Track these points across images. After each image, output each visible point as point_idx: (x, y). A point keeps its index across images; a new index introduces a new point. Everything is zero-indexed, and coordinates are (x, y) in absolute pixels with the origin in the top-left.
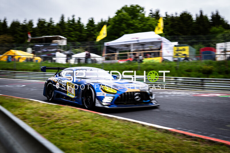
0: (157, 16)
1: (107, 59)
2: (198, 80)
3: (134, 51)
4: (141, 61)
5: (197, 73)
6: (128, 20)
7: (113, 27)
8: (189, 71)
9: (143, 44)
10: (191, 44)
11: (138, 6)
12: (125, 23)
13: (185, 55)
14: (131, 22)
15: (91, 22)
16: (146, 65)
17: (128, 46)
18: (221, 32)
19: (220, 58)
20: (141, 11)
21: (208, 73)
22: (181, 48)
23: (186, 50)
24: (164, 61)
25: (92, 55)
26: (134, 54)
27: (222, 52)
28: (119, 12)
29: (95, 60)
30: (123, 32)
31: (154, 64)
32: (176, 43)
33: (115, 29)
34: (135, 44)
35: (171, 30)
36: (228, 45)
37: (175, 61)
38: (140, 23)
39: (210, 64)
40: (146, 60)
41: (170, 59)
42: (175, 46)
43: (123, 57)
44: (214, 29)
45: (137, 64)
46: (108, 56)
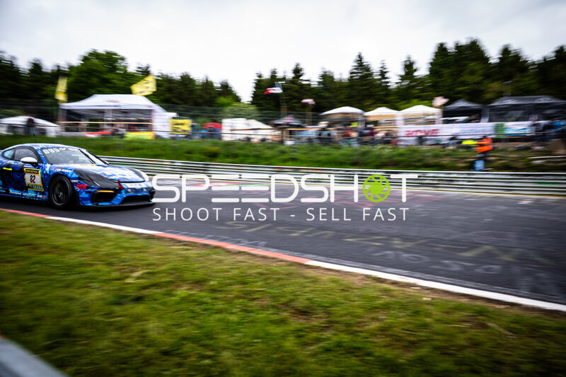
0: (146, 72)
1: (67, 130)
2: (200, 164)
3: (113, 121)
4: (122, 136)
5: (198, 155)
6: (101, 72)
7: (77, 81)
8: (189, 152)
9: (125, 112)
10: (193, 117)
11: (116, 54)
12: (98, 77)
13: (184, 131)
14: (106, 76)
15: (37, 67)
16: (131, 142)
17: (102, 112)
18: (229, 104)
19: (227, 138)
20: (120, 61)
21: (213, 156)
22: (180, 121)
23: (186, 124)
24: (157, 137)
25: (40, 121)
26: (112, 125)
27: (232, 130)
28: (85, 59)
29: (44, 130)
30: (93, 91)
31: (142, 142)
32: (174, 114)
33: (82, 84)
34: (114, 111)
35: (168, 95)
36: (237, 122)
37: (173, 138)
38: (122, 81)
39: (215, 144)
40: (131, 135)
41: (165, 135)
42: (174, 118)
43: (94, 128)
44: (222, 100)
45: (116, 140)
46: (67, 124)
